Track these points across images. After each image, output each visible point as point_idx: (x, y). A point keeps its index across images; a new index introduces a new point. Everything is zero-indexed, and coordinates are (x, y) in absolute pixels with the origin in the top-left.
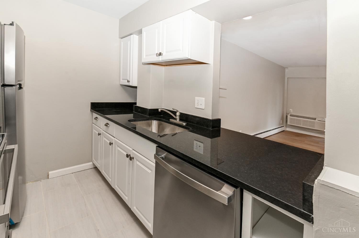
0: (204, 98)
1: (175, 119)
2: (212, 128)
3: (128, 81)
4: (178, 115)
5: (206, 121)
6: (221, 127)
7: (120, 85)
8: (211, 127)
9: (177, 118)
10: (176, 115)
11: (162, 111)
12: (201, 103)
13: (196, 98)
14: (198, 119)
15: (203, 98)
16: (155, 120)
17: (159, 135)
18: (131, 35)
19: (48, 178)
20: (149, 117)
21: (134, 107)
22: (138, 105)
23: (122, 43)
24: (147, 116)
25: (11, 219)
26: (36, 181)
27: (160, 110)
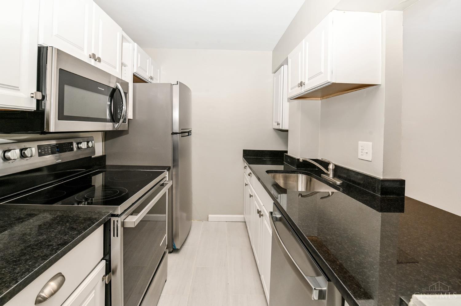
0: (371, 143)
1: (328, 175)
2: (382, 194)
3: (278, 124)
4: (332, 168)
5: (371, 180)
6: (405, 195)
7: (273, 129)
8: (380, 191)
9: (329, 173)
10: (327, 169)
11: (304, 161)
12: (366, 152)
13: (360, 142)
14: (361, 177)
15: (369, 143)
16: (303, 173)
17: (301, 194)
18: (281, 66)
19: (208, 220)
20: (297, 170)
21: (285, 155)
22: (289, 154)
23: (275, 78)
24: (294, 168)
25: (174, 244)
26: (200, 220)
27: (302, 160)
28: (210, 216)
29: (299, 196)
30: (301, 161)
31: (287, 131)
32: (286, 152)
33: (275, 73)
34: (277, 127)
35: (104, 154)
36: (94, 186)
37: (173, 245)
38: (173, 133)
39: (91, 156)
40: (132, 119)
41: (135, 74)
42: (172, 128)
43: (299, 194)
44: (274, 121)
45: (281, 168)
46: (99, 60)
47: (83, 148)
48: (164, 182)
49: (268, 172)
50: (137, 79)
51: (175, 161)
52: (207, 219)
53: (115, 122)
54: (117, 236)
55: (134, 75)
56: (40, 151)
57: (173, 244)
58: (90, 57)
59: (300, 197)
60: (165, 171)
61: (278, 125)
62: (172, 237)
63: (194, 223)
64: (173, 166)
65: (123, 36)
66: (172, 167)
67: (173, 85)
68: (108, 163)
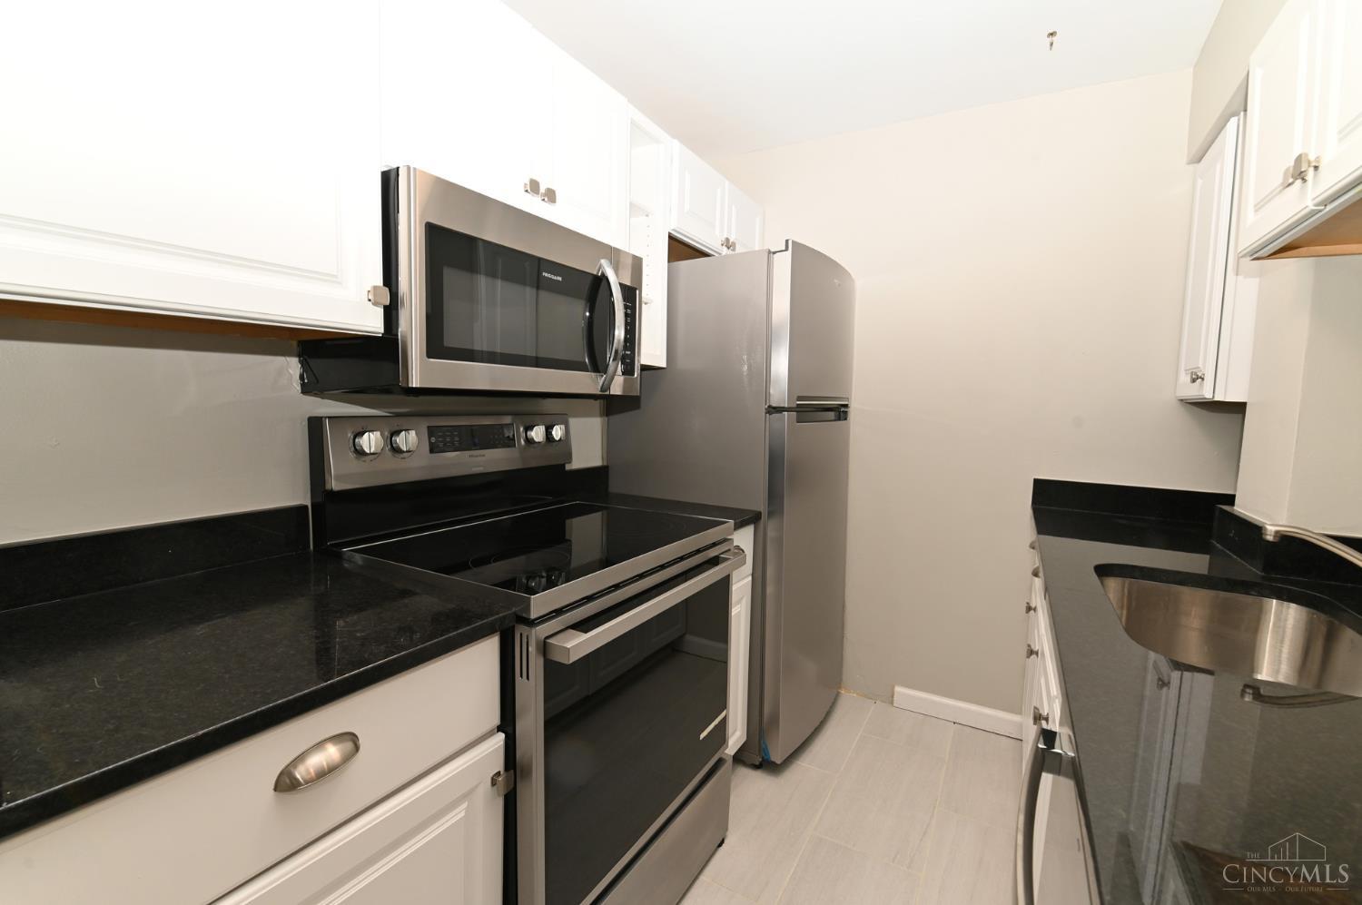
3: (1199, 379)
7: (1176, 402)
18: (1228, 121)
19: (892, 703)
20: (1263, 578)
21: (1217, 513)
22: (1240, 508)
23: (1200, 182)
24: (1253, 571)
25: (766, 746)
26: (866, 696)
27: (1277, 532)
28: (898, 689)
29: (1243, 693)
30: (1270, 538)
31: (1240, 408)
32: (1230, 499)
33: (1199, 160)
34: (1193, 392)
35: (605, 464)
36: (570, 541)
37: (763, 750)
38: (773, 410)
39: (563, 465)
40: (664, 365)
41: (673, 232)
42: (767, 394)
43: (1246, 686)
44: (1183, 369)
45: (1196, 563)
46: (550, 196)
47: (536, 440)
48: (722, 553)
49: (1103, 571)
50: (680, 250)
51: (775, 496)
52: (890, 699)
53: (599, 372)
54: (528, 678)
55: (671, 238)
56: (433, 440)
57: (763, 746)
58: (527, 191)
59: (1248, 698)
60: (726, 522)
61: (1194, 381)
62: (760, 725)
63: (848, 700)
64: (770, 514)
65: (633, 123)
66: (764, 516)
67: (774, 253)
68: (615, 486)
